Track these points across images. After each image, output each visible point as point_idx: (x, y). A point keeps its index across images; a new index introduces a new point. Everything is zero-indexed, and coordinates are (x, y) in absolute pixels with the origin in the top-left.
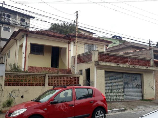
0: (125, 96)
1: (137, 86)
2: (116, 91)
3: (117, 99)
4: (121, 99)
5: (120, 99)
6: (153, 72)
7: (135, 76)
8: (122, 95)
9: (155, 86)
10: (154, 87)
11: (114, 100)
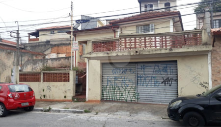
0: (138, 95)
1: (166, 81)
2: (122, 88)
3: (123, 99)
4: (130, 99)
5: (128, 99)
6: (207, 55)
7: (161, 66)
8: (133, 93)
9: (213, 82)
10: (208, 84)
11: (117, 99)
